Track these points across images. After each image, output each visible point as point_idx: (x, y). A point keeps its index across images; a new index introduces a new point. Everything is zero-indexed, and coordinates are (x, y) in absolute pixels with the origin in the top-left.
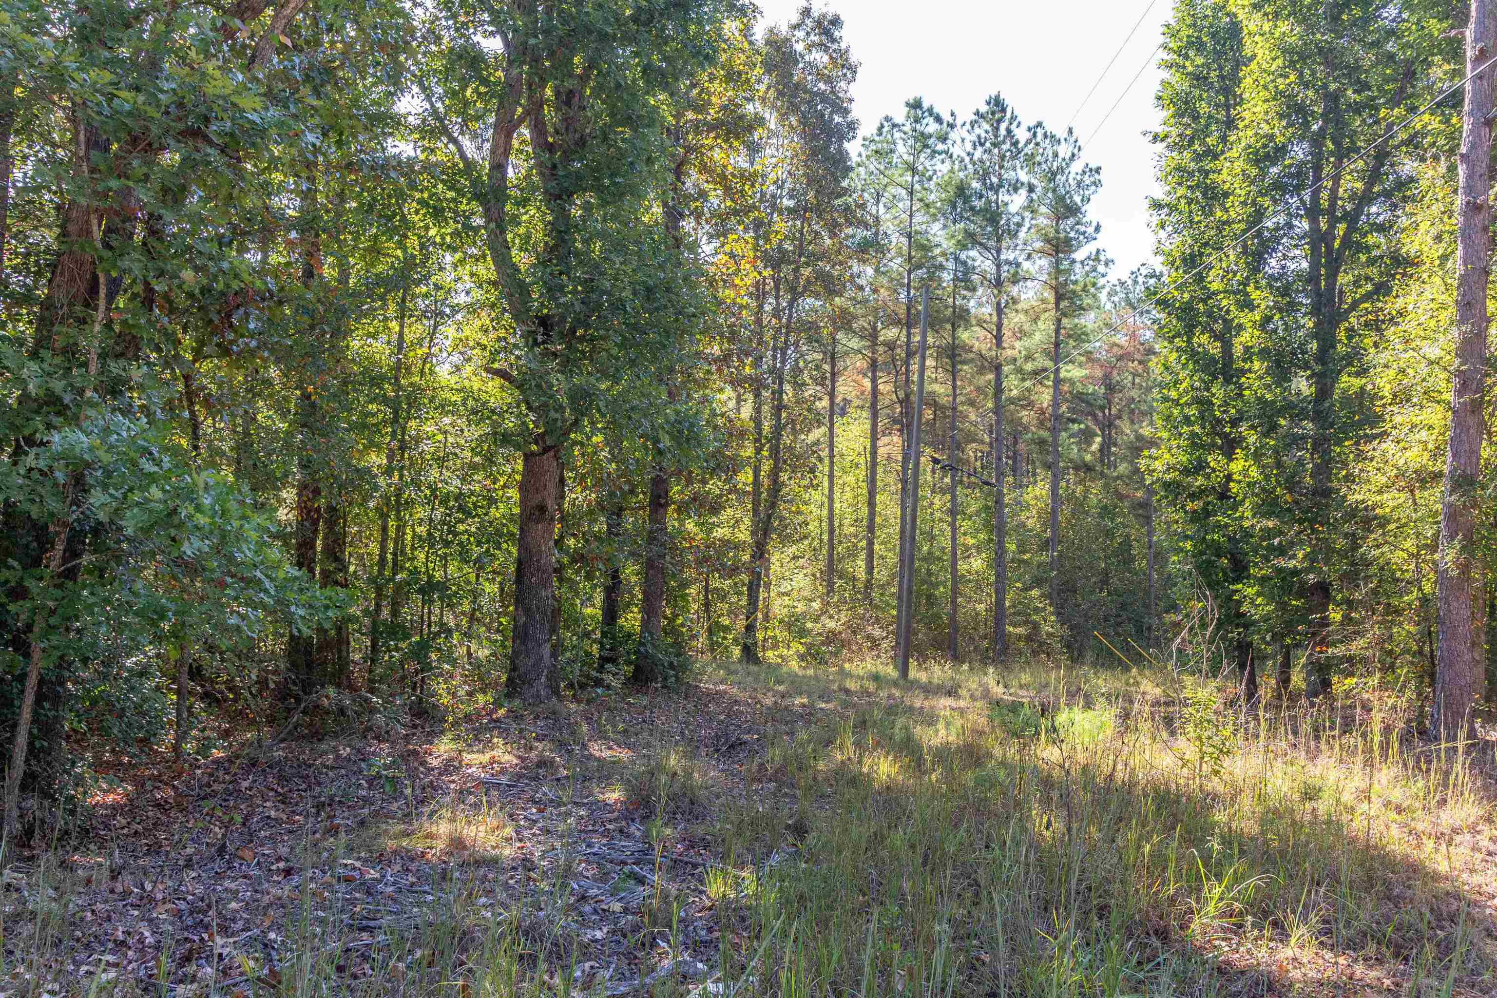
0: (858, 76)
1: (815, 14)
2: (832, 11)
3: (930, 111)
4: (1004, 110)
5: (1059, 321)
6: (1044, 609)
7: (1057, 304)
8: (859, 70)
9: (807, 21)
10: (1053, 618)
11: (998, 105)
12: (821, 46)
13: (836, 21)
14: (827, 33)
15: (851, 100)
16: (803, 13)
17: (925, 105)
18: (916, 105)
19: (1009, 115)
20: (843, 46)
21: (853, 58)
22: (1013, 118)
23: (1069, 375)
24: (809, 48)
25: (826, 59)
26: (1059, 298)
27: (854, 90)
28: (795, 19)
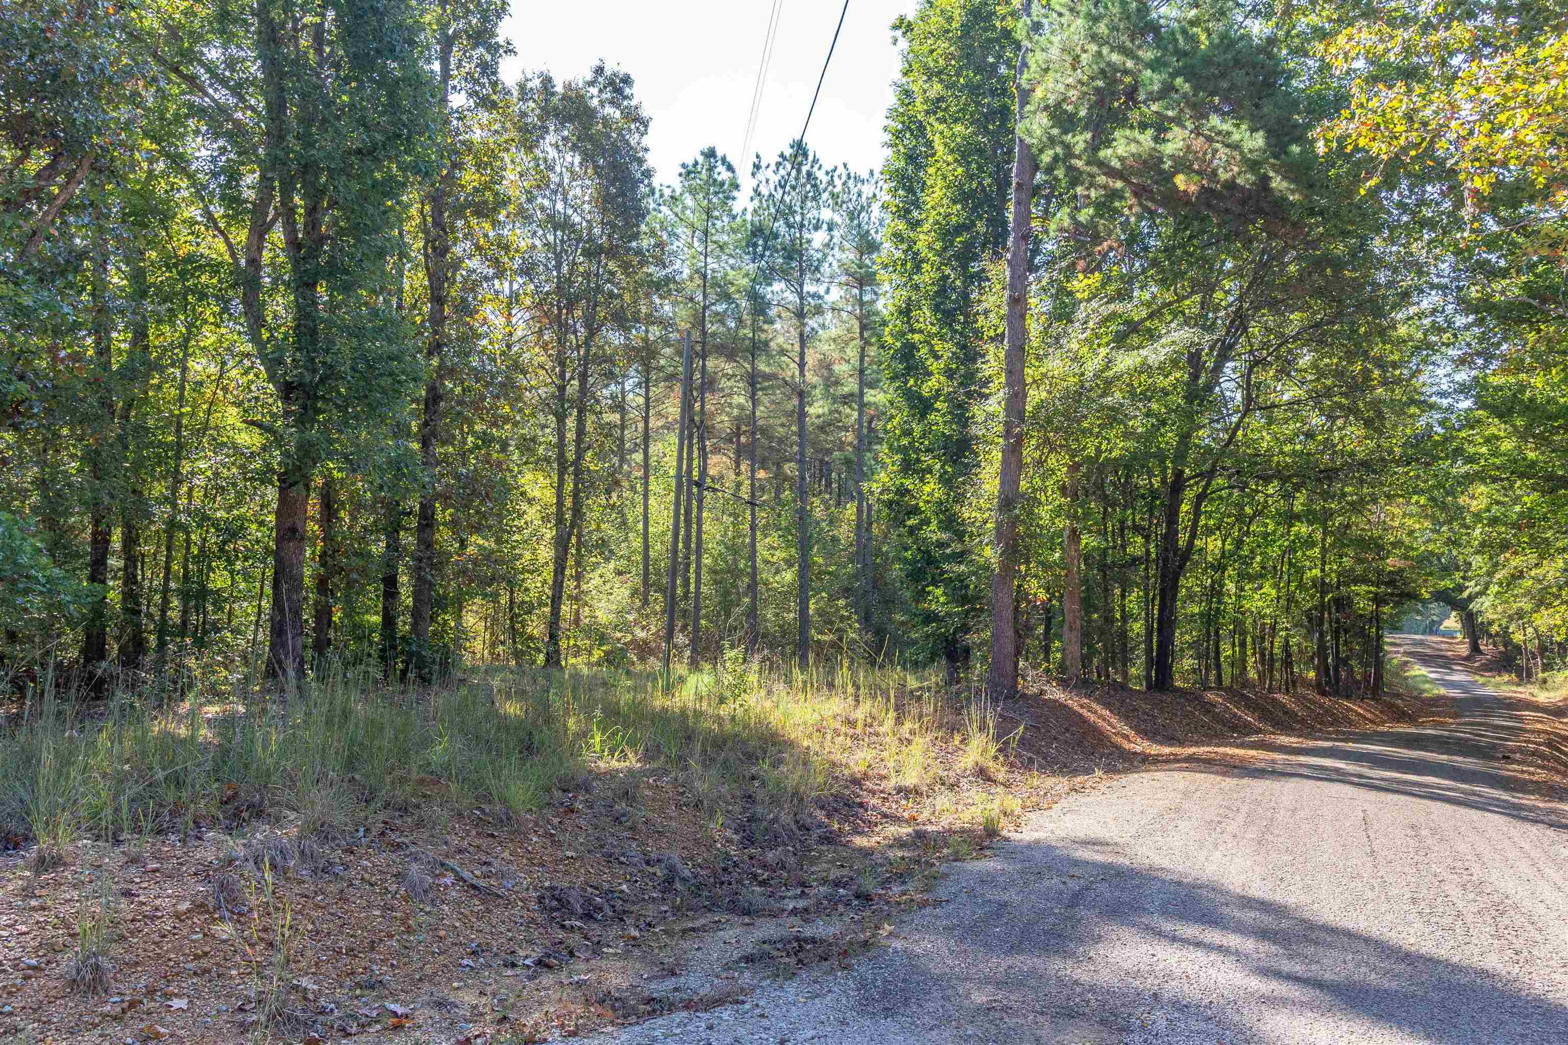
0: (650, 130)
1: (608, 72)
2: (622, 70)
3: (724, 160)
4: (805, 155)
5: (863, 349)
6: (849, 618)
7: (861, 333)
8: (651, 125)
9: (600, 79)
10: (857, 625)
11: (800, 148)
12: (612, 103)
13: (627, 80)
14: (618, 91)
15: (646, 150)
16: (596, 72)
17: (719, 154)
18: (710, 154)
19: (811, 158)
20: (633, 103)
21: (645, 113)
22: (815, 161)
23: (872, 399)
24: (602, 103)
25: (618, 114)
26: (863, 328)
27: (646, 141)
28: (589, 76)
